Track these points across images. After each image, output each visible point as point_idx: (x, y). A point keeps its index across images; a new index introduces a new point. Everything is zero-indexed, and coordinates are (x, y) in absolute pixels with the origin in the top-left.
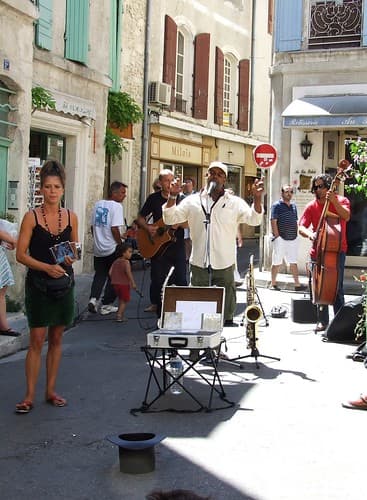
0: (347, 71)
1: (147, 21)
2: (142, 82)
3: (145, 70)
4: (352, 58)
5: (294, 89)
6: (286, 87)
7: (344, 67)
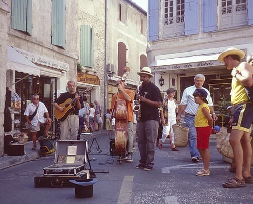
0: (178, 47)
1: (105, 40)
2: (104, 64)
3: (105, 59)
4: (180, 41)
5: (156, 56)
6: (153, 56)
7: (177, 46)
